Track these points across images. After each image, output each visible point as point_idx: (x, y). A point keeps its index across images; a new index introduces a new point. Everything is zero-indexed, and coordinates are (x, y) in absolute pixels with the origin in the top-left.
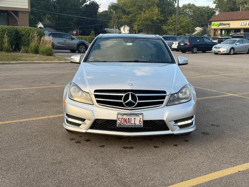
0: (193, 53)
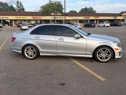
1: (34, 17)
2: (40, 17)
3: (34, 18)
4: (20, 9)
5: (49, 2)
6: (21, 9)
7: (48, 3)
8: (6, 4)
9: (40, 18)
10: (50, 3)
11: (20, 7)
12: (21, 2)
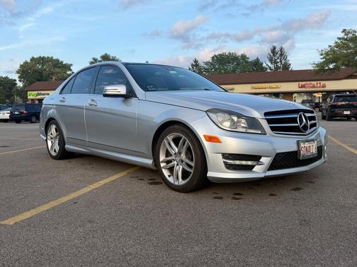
0: (32, 122)
1: (304, 83)
2: (322, 83)
3: (303, 86)
4: (277, 68)
5: (342, 35)
6: (280, 67)
7: (339, 39)
8: (244, 57)
9: (324, 86)
10: (346, 37)
11: (278, 60)
12: (281, 49)
